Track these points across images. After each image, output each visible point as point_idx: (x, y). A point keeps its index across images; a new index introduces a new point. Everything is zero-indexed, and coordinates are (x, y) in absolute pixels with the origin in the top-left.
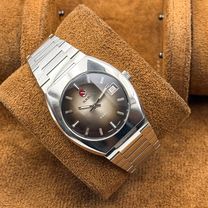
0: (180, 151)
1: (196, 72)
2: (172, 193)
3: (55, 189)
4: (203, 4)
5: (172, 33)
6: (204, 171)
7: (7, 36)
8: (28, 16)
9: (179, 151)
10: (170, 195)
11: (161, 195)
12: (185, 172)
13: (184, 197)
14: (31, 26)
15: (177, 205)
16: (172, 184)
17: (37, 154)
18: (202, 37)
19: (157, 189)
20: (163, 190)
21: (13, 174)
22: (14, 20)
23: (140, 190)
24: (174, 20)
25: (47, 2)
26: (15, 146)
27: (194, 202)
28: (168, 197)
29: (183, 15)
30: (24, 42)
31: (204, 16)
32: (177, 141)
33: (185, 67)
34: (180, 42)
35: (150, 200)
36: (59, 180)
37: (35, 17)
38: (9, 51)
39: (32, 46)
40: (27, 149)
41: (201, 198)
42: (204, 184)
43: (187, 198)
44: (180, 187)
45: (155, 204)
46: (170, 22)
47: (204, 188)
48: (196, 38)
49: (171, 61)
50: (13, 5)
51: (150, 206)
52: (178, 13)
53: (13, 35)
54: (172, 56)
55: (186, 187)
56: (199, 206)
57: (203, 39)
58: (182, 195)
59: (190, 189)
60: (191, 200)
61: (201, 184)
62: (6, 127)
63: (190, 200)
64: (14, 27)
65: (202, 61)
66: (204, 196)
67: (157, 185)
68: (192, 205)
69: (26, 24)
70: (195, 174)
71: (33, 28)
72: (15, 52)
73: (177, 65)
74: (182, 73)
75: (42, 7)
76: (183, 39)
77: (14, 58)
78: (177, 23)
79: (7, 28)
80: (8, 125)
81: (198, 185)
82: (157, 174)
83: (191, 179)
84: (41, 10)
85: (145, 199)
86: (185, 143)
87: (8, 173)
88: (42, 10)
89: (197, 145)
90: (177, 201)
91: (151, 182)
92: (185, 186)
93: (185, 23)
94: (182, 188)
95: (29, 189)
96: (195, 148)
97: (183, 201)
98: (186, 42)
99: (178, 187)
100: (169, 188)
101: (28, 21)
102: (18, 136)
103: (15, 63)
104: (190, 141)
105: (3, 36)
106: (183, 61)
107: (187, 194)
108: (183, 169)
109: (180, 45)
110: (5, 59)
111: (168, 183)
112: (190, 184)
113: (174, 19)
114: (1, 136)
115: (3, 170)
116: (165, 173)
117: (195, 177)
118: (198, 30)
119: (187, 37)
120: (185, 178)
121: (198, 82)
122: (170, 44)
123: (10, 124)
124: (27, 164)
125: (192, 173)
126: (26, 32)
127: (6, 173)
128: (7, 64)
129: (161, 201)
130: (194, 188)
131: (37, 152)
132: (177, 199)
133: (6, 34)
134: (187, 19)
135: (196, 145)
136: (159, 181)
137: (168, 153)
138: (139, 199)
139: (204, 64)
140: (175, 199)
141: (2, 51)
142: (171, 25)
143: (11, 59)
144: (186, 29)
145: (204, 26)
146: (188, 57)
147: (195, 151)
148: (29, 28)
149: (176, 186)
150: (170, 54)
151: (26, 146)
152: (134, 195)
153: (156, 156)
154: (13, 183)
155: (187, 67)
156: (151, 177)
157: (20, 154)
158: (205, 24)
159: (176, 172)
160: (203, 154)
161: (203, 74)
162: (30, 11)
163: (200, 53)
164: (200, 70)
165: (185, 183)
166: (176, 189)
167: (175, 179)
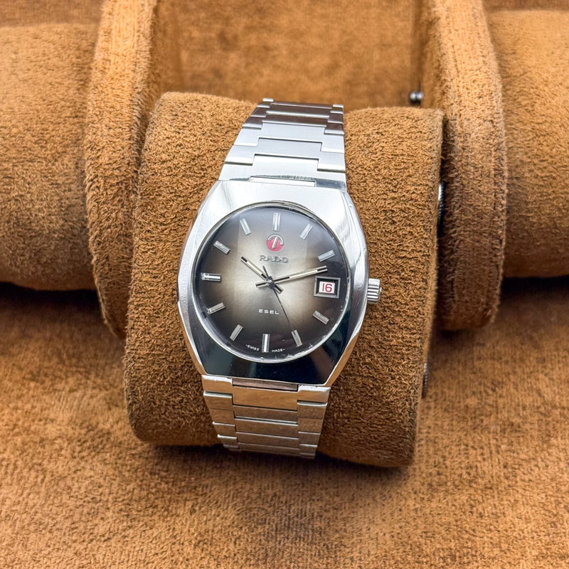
0: (482, 415)
2: (477, 522)
3: (192, 530)
4: (519, 61)
5: (460, 134)
6: (548, 462)
7: (50, 169)
8: (100, 118)
9: (482, 417)
10: (473, 528)
11: (450, 530)
12: (502, 469)
13: (507, 531)
14: (109, 143)
15: (493, 553)
16: (475, 500)
19: (439, 514)
20: (455, 516)
22: (65, 130)
23: (399, 521)
24: (463, 102)
25: (142, 80)
27: (532, 543)
28: (469, 534)
29: (483, 89)
30: (94, 183)
31: (525, 89)
32: (474, 393)
33: (494, 215)
34: (480, 153)
35: (426, 544)
36: (200, 508)
37: (118, 119)
38: (59, 204)
40: (119, 433)
41: (548, 531)
42: (551, 496)
43: (515, 534)
44: (495, 506)
45: (439, 555)
46: (453, 106)
47: (554, 505)
49: (461, 201)
50: (62, 91)
52: (469, 83)
53: (67, 165)
54: (462, 190)
55: (508, 505)
58: (501, 526)
59: (519, 511)
60: (524, 537)
61: (543, 495)
62: (64, 382)
63: (522, 537)
64: (67, 146)
66: (556, 527)
67: (437, 506)
69: (95, 139)
70: (526, 472)
72: (74, 206)
73: (474, 209)
74: (487, 228)
75: (131, 95)
77: (73, 222)
78: (471, 108)
79: (51, 150)
80: (67, 377)
81: (538, 499)
82: (435, 476)
83: (517, 484)
84: (129, 102)
85: (414, 542)
86: (493, 395)
88: (132, 101)
89: (522, 400)
90: (492, 543)
91: (423, 499)
92: (506, 503)
93: (488, 109)
94: (500, 510)
96: (518, 405)
97: (506, 542)
98: (494, 153)
99: (490, 508)
100: (469, 510)
101: (100, 130)
102: (93, 402)
103: (76, 232)
104: (505, 390)
105: (41, 170)
106: (489, 200)
107: (513, 524)
108: (497, 460)
109: (480, 162)
110: (51, 225)
111: (464, 498)
112: (518, 497)
113: (462, 98)
114: (54, 405)
116: (455, 474)
117: (527, 479)
118: (513, 122)
119: (495, 141)
120: (504, 482)
121: (521, 247)
122: (457, 158)
123: (73, 374)
125: (519, 469)
126: (98, 157)
128: (56, 236)
129: (452, 545)
130: (529, 508)
132: (491, 538)
133: (50, 164)
134: (494, 99)
136: (442, 495)
137: (455, 423)
138: (399, 542)
140: (486, 539)
141: (41, 207)
142: (456, 115)
143: (66, 224)
144: (492, 121)
145: (528, 114)
146: (501, 190)
147: (519, 414)
148: (103, 147)
149: (485, 505)
150: (457, 184)
151: (116, 427)
152: (385, 534)
153: (428, 433)
155: (500, 214)
156: (422, 487)
157: (103, 448)
158: (530, 109)
159: (481, 468)
160: (538, 420)
161: (533, 229)
162: (103, 105)
163: (523, 177)
164: (527, 218)
165: (506, 495)
166: (484, 513)
167: (481, 487)
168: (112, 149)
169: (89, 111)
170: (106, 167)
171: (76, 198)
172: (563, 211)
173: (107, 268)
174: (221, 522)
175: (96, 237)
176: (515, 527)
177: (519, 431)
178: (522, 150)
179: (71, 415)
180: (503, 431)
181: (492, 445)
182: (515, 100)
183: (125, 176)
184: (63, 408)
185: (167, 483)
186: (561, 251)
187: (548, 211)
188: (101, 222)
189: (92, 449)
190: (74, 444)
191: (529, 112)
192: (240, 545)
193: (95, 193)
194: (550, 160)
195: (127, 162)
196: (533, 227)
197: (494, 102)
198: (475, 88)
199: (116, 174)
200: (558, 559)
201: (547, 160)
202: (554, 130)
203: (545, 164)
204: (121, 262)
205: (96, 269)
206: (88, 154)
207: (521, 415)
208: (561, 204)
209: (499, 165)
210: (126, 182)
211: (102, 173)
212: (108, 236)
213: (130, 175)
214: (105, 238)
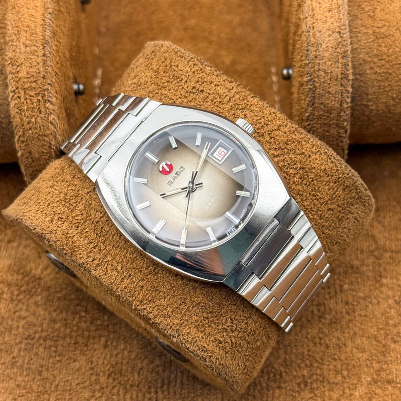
1: (358, 111)
2: (325, 352)
5: (313, 44)
6: (380, 300)
11: (304, 359)
12: (344, 305)
13: (347, 359)
14: (26, 59)
15: (336, 380)
16: (322, 333)
17: (66, 288)
18: (368, 43)
19: (295, 346)
20: (307, 347)
21: (24, 337)
24: (315, 15)
26: (23, 274)
27: (366, 370)
30: (15, 93)
33: (341, 110)
34: (329, 60)
35: (285, 372)
36: (112, 343)
37: (33, 38)
39: (33, 101)
41: (378, 359)
42: (382, 329)
43: (353, 362)
44: (339, 339)
45: (296, 381)
46: (308, 19)
47: (383, 337)
48: (356, 43)
49: (313, 101)
51: (286, 386)
54: (314, 91)
55: (348, 337)
56: (377, 379)
57: (370, 45)
58: (343, 355)
59: (356, 342)
60: (360, 365)
61: (375, 328)
63: (358, 365)
65: (370, 90)
66: (385, 356)
68: (363, 377)
69: (15, 56)
70: (362, 308)
72: (2, 105)
73: (325, 106)
74: (335, 121)
76: (336, 54)
78: (322, 21)
80: (6, 229)
81: (371, 332)
83: (356, 319)
85: (276, 370)
87: (14, 335)
90: (335, 370)
92: (346, 335)
93: (336, 21)
94: (342, 341)
95: (57, 368)
96: (358, 250)
97: (347, 369)
98: (341, 60)
99: (334, 339)
100: (319, 341)
101: (19, 47)
106: (337, 99)
107: (352, 353)
108: (340, 298)
109: (329, 68)
111: (315, 331)
112: (356, 330)
113: (315, 12)
115: (6, 329)
117: (363, 315)
118: (359, 27)
119: (342, 49)
120: (346, 317)
122: (310, 65)
124: (50, 313)
126: (18, 72)
127: (11, 335)
129: (305, 372)
130: (364, 339)
131: (66, 284)
132: (335, 366)
134: (341, 12)
135: (359, 244)
138: (265, 371)
139: (373, 94)
140: (331, 367)
142: (310, 27)
144: (339, 32)
146: (347, 90)
147: (357, 258)
148: (22, 63)
149: (331, 337)
150: (311, 87)
151: (45, 273)
154: (27, 358)
155: (346, 110)
157: (35, 292)
158: (372, 14)
159: (328, 305)
160: (373, 263)
161: (372, 114)
162: (20, 24)
163: (365, 74)
164: (367, 106)
165: (347, 328)
166: (330, 344)
167: (328, 321)
168: (29, 65)
169: (9, 30)
170: (25, 80)
171: (3, 99)
172: (397, 100)
173: (30, 160)
174: (127, 355)
175: (20, 137)
176: (353, 356)
177: (358, 272)
178: (364, 50)
179: (10, 262)
180: (346, 272)
181: (336, 285)
182: (359, 6)
183: (41, 88)
184: (3, 256)
185: (85, 322)
186: (394, 129)
187: (384, 101)
188: (23, 125)
189: (27, 292)
190: (12, 288)
191: (371, 17)
192: (143, 374)
193: (17, 102)
194: (387, 59)
195: (42, 76)
196: (372, 112)
199: (33, 86)
200: (385, 383)
201: (385, 59)
202: (391, 33)
203: (383, 62)
204: (41, 156)
205: (22, 160)
206: (9, 69)
207: (359, 258)
208: (395, 95)
209: (345, 70)
210: (42, 92)
211: (22, 85)
212: (29, 136)
213: (45, 87)
214: (27, 138)
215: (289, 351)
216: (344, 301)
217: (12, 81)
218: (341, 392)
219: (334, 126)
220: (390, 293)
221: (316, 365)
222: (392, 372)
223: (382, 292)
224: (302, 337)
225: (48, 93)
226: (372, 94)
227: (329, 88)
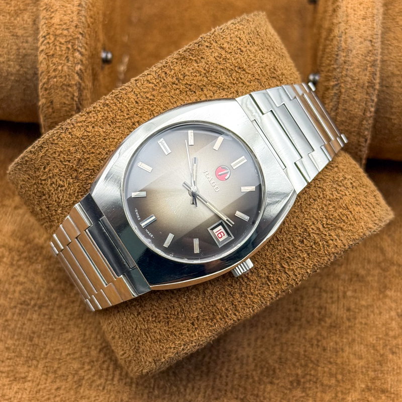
2: (321, 354)
5: (343, 49)
7: (13, 23)
10: (317, 359)
11: (300, 358)
12: (345, 311)
14: (61, 7)
15: (330, 382)
16: (320, 335)
18: (398, 56)
19: (292, 344)
20: (304, 347)
23: (261, 346)
24: (349, 22)
26: (26, 241)
27: (361, 376)
28: (314, 363)
29: (367, 12)
30: (46, 39)
33: (364, 119)
34: (358, 67)
35: (279, 368)
38: (18, 53)
39: (62, 49)
41: (375, 368)
42: (380, 339)
43: (348, 368)
44: (336, 343)
45: (289, 379)
46: (341, 24)
47: (381, 347)
49: (337, 106)
54: (339, 96)
56: (371, 387)
57: (400, 59)
58: (339, 359)
59: (354, 348)
60: (356, 371)
61: (375, 337)
62: (11, 200)
63: (354, 371)
64: (28, 5)
65: (394, 103)
66: (381, 365)
67: (292, 337)
68: (357, 383)
70: (363, 317)
71: (65, 11)
72: (29, 55)
73: (348, 113)
74: (356, 129)
76: (365, 61)
77: (27, 68)
78: (354, 28)
79: (15, 7)
80: (14, 196)
81: (370, 341)
82: (293, 312)
83: (356, 326)
85: (270, 366)
87: (10, 299)
90: (330, 373)
91: (281, 330)
92: (345, 340)
93: (369, 30)
94: (339, 346)
97: (342, 374)
98: (369, 68)
99: (332, 343)
100: (316, 343)
103: (29, 77)
106: (361, 107)
107: (348, 359)
108: (342, 303)
109: (357, 75)
110: (9, 69)
111: (314, 333)
112: (355, 337)
113: (349, 18)
116: (308, 311)
117: (363, 322)
118: (390, 39)
119: (371, 58)
120: (346, 323)
121: (382, 141)
122: (338, 70)
125: (358, 313)
126: (51, 18)
128: (13, 78)
129: (299, 372)
130: (362, 347)
132: (330, 369)
134: (375, 21)
136: (296, 328)
138: (259, 365)
140: (326, 369)
142: (342, 33)
143: (21, 69)
144: (371, 41)
146: (371, 99)
147: (364, 267)
148: (56, 10)
149: (328, 340)
150: (336, 91)
155: (368, 119)
156: (281, 320)
157: (36, 260)
159: (329, 309)
160: (379, 274)
161: (393, 128)
163: (391, 86)
164: (390, 119)
165: (346, 333)
166: (327, 347)
167: (327, 325)
168: (64, 13)
170: (58, 27)
171: (32, 50)
173: (50, 110)
175: (44, 84)
176: (349, 362)
177: (362, 281)
178: (394, 63)
180: (351, 280)
181: (340, 290)
182: (394, 19)
183: (72, 37)
188: (49, 72)
189: (28, 259)
195: (74, 25)
197: (375, 24)
198: (361, 11)
199: (65, 34)
200: (379, 392)
204: (62, 107)
205: (42, 110)
206: (43, 14)
207: (366, 268)
209: (373, 79)
210: (73, 41)
211: (53, 31)
212: (54, 85)
213: (76, 36)
214: (51, 86)
215: (285, 348)
216: (345, 308)
217: (44, 26)
218: (333, 395)
219: (355, 134)
220: (394, 305)
221: (311, 365)
222: (388, 382)
223: (384, 303)
224: (300, 337)
225: (78, 42)
226: (396, 107)
227: (354, 95)
